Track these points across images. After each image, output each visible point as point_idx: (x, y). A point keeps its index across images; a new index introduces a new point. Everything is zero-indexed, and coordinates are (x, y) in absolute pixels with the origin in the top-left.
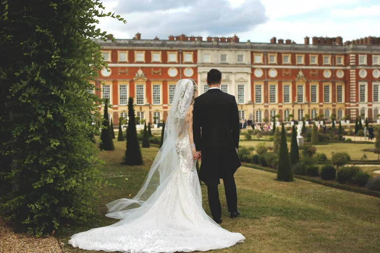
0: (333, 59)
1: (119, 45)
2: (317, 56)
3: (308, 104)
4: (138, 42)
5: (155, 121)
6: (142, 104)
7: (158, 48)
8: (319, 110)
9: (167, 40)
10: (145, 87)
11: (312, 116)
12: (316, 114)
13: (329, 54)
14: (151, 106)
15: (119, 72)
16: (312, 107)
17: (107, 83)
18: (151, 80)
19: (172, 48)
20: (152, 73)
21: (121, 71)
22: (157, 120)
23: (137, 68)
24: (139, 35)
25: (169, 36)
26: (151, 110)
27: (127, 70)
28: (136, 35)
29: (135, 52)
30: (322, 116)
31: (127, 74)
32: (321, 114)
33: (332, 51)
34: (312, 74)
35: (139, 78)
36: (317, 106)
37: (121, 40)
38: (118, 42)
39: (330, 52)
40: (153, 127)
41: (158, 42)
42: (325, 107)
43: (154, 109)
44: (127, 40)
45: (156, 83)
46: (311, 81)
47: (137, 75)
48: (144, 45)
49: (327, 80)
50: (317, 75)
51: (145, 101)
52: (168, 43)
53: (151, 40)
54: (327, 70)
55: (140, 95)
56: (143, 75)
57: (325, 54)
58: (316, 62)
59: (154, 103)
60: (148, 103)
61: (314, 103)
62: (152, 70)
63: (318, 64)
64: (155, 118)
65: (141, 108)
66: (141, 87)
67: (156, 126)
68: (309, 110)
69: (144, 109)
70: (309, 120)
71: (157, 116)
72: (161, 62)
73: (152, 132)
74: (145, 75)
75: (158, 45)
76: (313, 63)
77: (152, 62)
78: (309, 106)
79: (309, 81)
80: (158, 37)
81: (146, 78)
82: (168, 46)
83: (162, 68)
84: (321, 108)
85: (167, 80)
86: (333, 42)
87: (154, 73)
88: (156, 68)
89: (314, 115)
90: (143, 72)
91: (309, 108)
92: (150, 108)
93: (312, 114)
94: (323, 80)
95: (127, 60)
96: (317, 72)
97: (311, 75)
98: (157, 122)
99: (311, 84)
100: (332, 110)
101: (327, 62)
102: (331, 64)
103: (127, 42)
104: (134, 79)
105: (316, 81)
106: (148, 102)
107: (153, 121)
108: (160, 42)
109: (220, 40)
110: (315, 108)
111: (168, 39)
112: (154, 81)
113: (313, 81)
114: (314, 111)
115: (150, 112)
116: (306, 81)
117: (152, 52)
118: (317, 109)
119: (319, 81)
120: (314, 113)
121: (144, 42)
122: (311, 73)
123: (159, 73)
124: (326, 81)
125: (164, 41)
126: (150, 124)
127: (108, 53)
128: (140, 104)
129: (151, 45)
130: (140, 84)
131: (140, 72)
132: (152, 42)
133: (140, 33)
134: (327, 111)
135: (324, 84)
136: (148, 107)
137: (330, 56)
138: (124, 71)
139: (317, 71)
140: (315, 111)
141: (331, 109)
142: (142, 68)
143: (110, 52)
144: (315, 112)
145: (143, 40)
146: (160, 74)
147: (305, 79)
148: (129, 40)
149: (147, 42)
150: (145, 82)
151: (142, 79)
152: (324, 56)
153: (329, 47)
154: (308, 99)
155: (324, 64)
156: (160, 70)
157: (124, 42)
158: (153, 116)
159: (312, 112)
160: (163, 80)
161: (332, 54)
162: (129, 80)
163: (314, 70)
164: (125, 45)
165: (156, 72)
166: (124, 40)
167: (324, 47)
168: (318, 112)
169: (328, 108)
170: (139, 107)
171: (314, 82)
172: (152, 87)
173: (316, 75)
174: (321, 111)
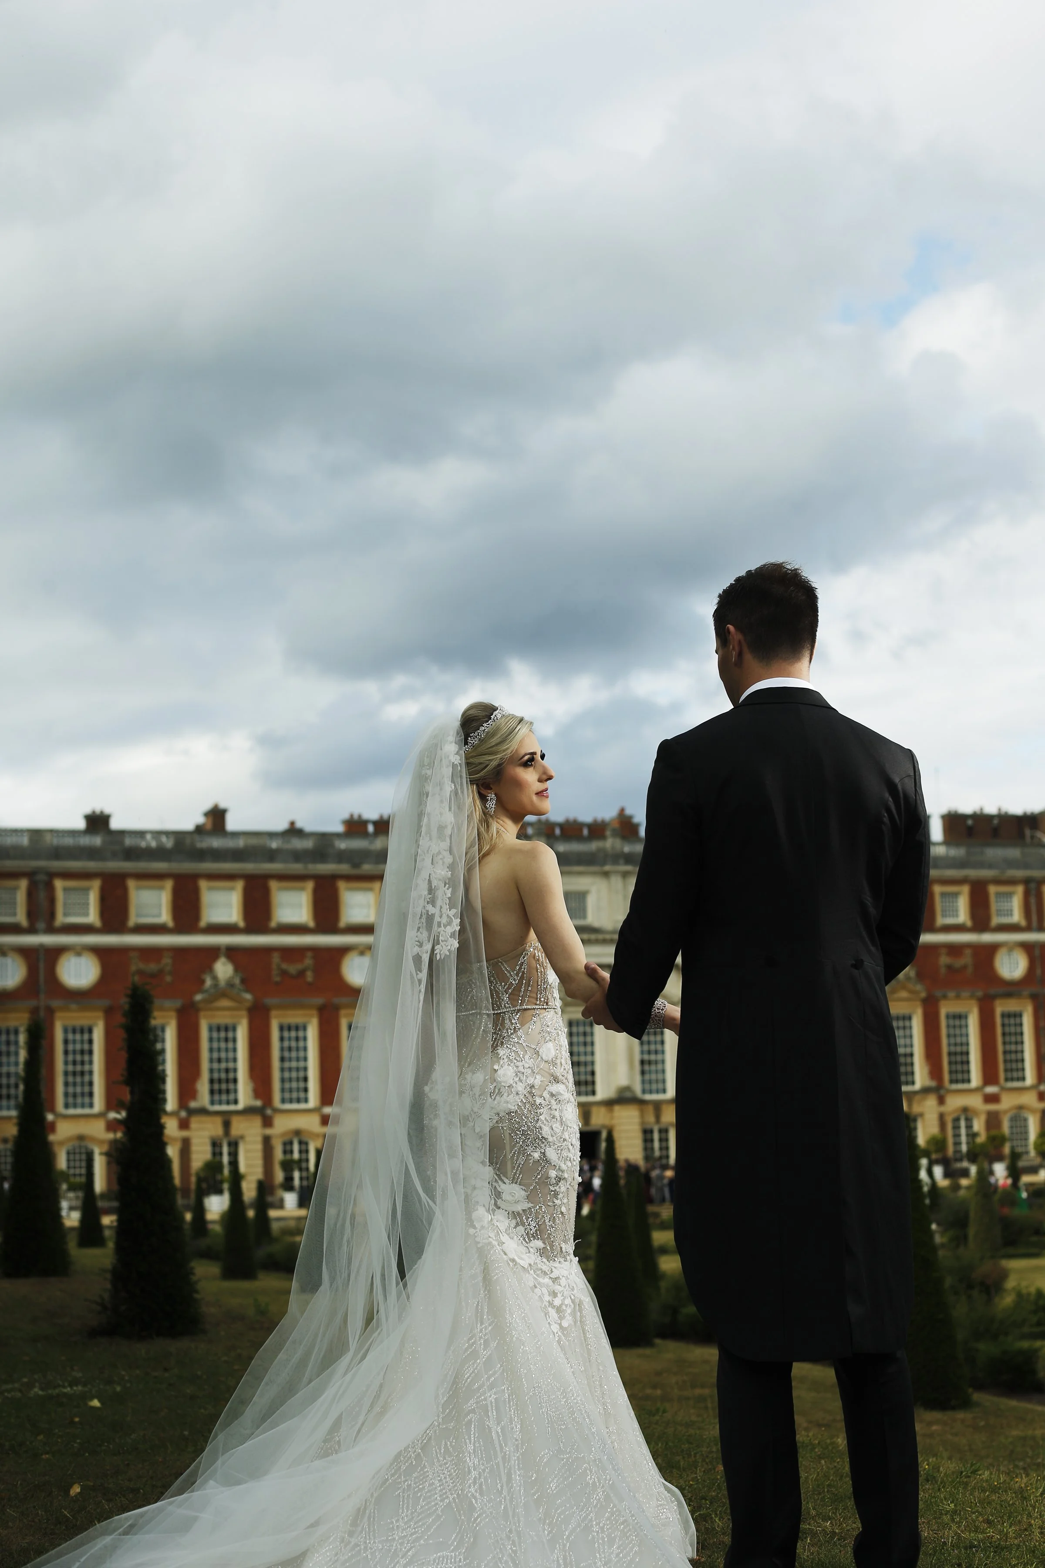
0: (1033, 901)
1: (132, 854)
2: (966, 889)
3: (938, 1091)
4: (216, 843)
5: (289, 1179)
6: (232, 1107)
7: (297, 868)
8: (983, 1118)
9: (337, 835)
10: (242, 1035)
11: (957, 1144)
12: (972, 1136)
13: (1012, 882)
14: (269, 1112)
15: (133, 968)
16: (954, 1103)
17: (80, 1019)
18: (269, 1001)
19: (356, 865)
20: (275, 972)
21: (142, 966)
22: (296, 1175)
23: (213, 953)
24: (217, 815)
25: (346, 816)
26: (268, 1131)
27: (167, 961)
28: (207, 814)
29: (203, 884)
30: (996, 1140)
31: (168, 979)
32: (994, 1132)
33: (1026, 866)
34: (949, 968)
35: (221, 992)
36: (975, 1102)
37: (141, 834)
38: (128, 842)
39: (1020, 873)
40: (281, 1205)
41: (298, 844)
42: (1008, 1102)
43: (282, 1125)
44: (167, 833)
45: (294, 1017)
46: (945, 997)
47: (208, 982)
48: (238, 855)
49: (1011, 989)
50: (970, 970)
51: (244, 1095)
52: (342, 845)
53: (272, 835)
54: (1011, 947)
55: (223, 1065)
56: (237, 981)
57: (998, 882)
58: (962, 915)
59: (283, 1101)
60: (258, 1103)
61: (960, 1086)
62: (276, 958)
63: (969, 923)
64: (288, 1166)
65: (227, 1125)
66: (226, 1031)
67: (290, 1199)
68: (942, 1117)
69: (239, 1127)
70: (945, 1162)
71: (296, 1156)
72: (311, 924)
73: (275, 1226)
74: (243, 981)
75: (298, 856)
76: (950, 921)
77: (273, 924)
78: (941, 1101)
79: (938, 993)
80: (299, 825)
81: (248, 996)
82: (342, 857)
83: (317, 951)
84: (992, 1107)
85: (337, 1000)
86: (1028, 832)
87: (284, 973)
88: (289, 953)
89: (964, 1139)
90: (237, 969)
91: (943, 1109)
92: (268, 1122)
93: (957, 1136)
94: (992, 991)
95: (165, 917)
96: (967, 959)
97: (943, 971)
98: (297, 1182)
99: (945, 1009)
100: (1038, 1116)
101: (1010, 913)
102: (1023, 923)
103: (168, 843)
104: (198, 997)
105: (965, 994)
106: (257, 1094)
107: (279, 1176)
108: (308, 844)
109: (558, 831)
110: (965, 1110)
111: (340, 828)
112: (281, 1007)
113: (951, 994)
114: (963, 1123)
115: (267, 1141)
116: (923, 995)
117: (273, 885)
118: (976, 1113)
119: (980, 994)
120: (963, 1131)
121: (241, 843)
122: (944, 960)
123: (302, 973)
124: (1009, 995)
125: (325, 838)
126: (265, 1188)
127: (87, 890)
128: (224, 1108)
129: (272, 855)
130: (223, 1019)
131: (223, 969)
132: (274, 845)
133: (222, 805)
134: (1018, 1120)
135: (1000, 1007)
136: (257, 1121)
137: (1020, 890)
138: (152, 967)
139: (968, 952)
140: (969, 1121)
141: (1033, 1111)
142: (232, 953)
143: (96, 884)
144: (969, 1127)
145: (235, 835)
146: (309, 976)
147: (919, 987)
148: (179, 836)
149: (253, 841)
150: (244, 1013)
151: (232, 999)
152: (992, 889)
153: (1014, 853)
154: (935, 1071)
155: (995, 921)
156: (308, 961)
157: (154, 844)
158: (278, 1154)
159: (956, 1127)
160: (319, 1001)
161: (1026, 882)
162: (178, 1003)
163: (954, 949)
164: (159, 853)
165: (293, 969)
166: (157, 834)
167: (994, 853)
168: (978, 1125)
169: (1021, 1108)
170: (218, 1121)
171: (958, 997)
172: (275, 1034)
173: (965, 967)
174: (993, 1120)
